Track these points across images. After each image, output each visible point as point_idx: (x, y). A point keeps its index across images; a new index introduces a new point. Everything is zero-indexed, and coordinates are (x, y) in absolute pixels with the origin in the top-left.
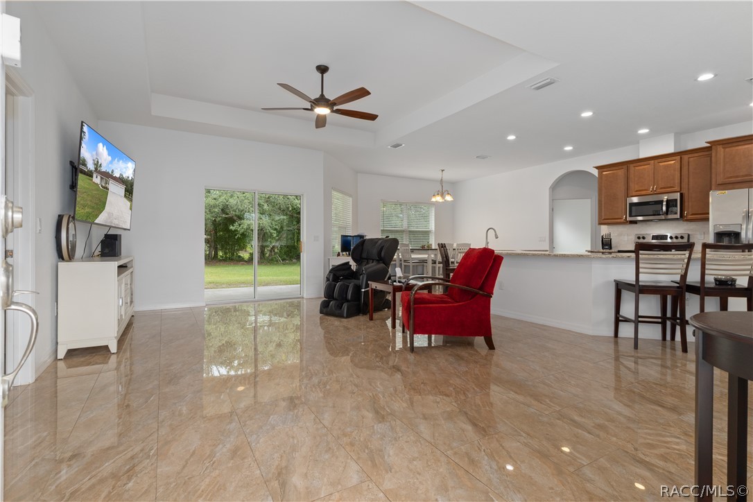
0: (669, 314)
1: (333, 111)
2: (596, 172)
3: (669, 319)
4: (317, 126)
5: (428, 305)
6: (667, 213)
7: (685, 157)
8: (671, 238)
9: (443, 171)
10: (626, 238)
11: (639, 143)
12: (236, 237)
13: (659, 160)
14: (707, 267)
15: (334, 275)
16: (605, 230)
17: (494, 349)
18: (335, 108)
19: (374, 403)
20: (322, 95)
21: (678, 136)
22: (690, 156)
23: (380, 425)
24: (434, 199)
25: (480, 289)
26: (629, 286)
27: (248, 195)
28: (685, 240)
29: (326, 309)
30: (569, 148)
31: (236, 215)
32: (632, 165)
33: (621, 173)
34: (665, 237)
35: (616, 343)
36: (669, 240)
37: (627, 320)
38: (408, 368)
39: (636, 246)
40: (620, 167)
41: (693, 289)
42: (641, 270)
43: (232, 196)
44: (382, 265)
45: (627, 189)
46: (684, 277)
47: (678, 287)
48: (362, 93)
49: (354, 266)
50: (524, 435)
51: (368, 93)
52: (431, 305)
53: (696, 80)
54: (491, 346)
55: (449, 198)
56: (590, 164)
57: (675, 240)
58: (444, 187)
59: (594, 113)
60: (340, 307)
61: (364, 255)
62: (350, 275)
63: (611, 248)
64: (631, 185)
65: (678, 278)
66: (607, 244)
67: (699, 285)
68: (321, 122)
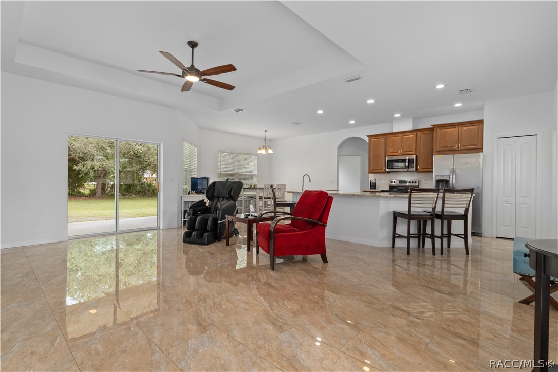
0: (422, 233)
1: (201, 80)
2: (367, 139)
3: (422, 235)
4: (183, 90)
5: (284, 234)
6: (408, 167)
7: (419, 133)
8: (410, 182)
9: (266, 131)
10: (384, 182)
11: (392, 122)
12: (80, 176)
13: (405, 134)
14: (446, 202)
15: (194, 210)
16: (372, 177)
17: (327, 262)
18: (203, 77)
19: (268, 316)
20: (192, 65)
21: (415, 120)
22: (421, 132)
23: (282, 334)
24: (259, 152)
25: (319, 220)
26: (402, 215)
27: (92, 140)
28: (417, 184)
29: (188, 239)
30: (352, 122)
31: (79, 157)
32: (389, 136)
33: (382, 140)
34: (406, 182)
35: (393, 251)
36: (408, 184)
37: (401, 236)
38: (276, 283)
39: (390, 186)
40: (382, 137)
41: (438, 216)
42: (412, 205)
43: (75, 140)
44: (232, 202)
45: (386, 151)
46: (434, 209)
47: (430, 215)
48: (230, 68)
49: (208, 203)
50: (382, 326)
51: (235, 69)
52: (286, 234)
53: (435, 88)
54: (325, 260)
55: (270, 151)
56: (363, 134)
57: (411, 184)
58: (267, 143)
59: (375, 101)
60: (201, 236)
61: (216, 194)
62: (207, 210)
63: (375, 189)
64: (388, 148)
65: (430, 210)
66: (373, 186)
67: (441, 213)
68: (187, 87)
